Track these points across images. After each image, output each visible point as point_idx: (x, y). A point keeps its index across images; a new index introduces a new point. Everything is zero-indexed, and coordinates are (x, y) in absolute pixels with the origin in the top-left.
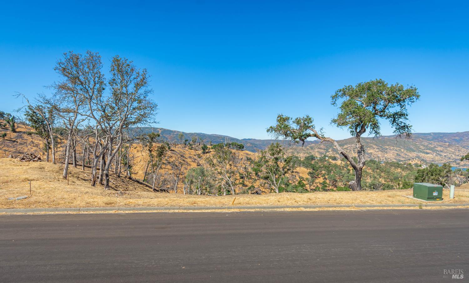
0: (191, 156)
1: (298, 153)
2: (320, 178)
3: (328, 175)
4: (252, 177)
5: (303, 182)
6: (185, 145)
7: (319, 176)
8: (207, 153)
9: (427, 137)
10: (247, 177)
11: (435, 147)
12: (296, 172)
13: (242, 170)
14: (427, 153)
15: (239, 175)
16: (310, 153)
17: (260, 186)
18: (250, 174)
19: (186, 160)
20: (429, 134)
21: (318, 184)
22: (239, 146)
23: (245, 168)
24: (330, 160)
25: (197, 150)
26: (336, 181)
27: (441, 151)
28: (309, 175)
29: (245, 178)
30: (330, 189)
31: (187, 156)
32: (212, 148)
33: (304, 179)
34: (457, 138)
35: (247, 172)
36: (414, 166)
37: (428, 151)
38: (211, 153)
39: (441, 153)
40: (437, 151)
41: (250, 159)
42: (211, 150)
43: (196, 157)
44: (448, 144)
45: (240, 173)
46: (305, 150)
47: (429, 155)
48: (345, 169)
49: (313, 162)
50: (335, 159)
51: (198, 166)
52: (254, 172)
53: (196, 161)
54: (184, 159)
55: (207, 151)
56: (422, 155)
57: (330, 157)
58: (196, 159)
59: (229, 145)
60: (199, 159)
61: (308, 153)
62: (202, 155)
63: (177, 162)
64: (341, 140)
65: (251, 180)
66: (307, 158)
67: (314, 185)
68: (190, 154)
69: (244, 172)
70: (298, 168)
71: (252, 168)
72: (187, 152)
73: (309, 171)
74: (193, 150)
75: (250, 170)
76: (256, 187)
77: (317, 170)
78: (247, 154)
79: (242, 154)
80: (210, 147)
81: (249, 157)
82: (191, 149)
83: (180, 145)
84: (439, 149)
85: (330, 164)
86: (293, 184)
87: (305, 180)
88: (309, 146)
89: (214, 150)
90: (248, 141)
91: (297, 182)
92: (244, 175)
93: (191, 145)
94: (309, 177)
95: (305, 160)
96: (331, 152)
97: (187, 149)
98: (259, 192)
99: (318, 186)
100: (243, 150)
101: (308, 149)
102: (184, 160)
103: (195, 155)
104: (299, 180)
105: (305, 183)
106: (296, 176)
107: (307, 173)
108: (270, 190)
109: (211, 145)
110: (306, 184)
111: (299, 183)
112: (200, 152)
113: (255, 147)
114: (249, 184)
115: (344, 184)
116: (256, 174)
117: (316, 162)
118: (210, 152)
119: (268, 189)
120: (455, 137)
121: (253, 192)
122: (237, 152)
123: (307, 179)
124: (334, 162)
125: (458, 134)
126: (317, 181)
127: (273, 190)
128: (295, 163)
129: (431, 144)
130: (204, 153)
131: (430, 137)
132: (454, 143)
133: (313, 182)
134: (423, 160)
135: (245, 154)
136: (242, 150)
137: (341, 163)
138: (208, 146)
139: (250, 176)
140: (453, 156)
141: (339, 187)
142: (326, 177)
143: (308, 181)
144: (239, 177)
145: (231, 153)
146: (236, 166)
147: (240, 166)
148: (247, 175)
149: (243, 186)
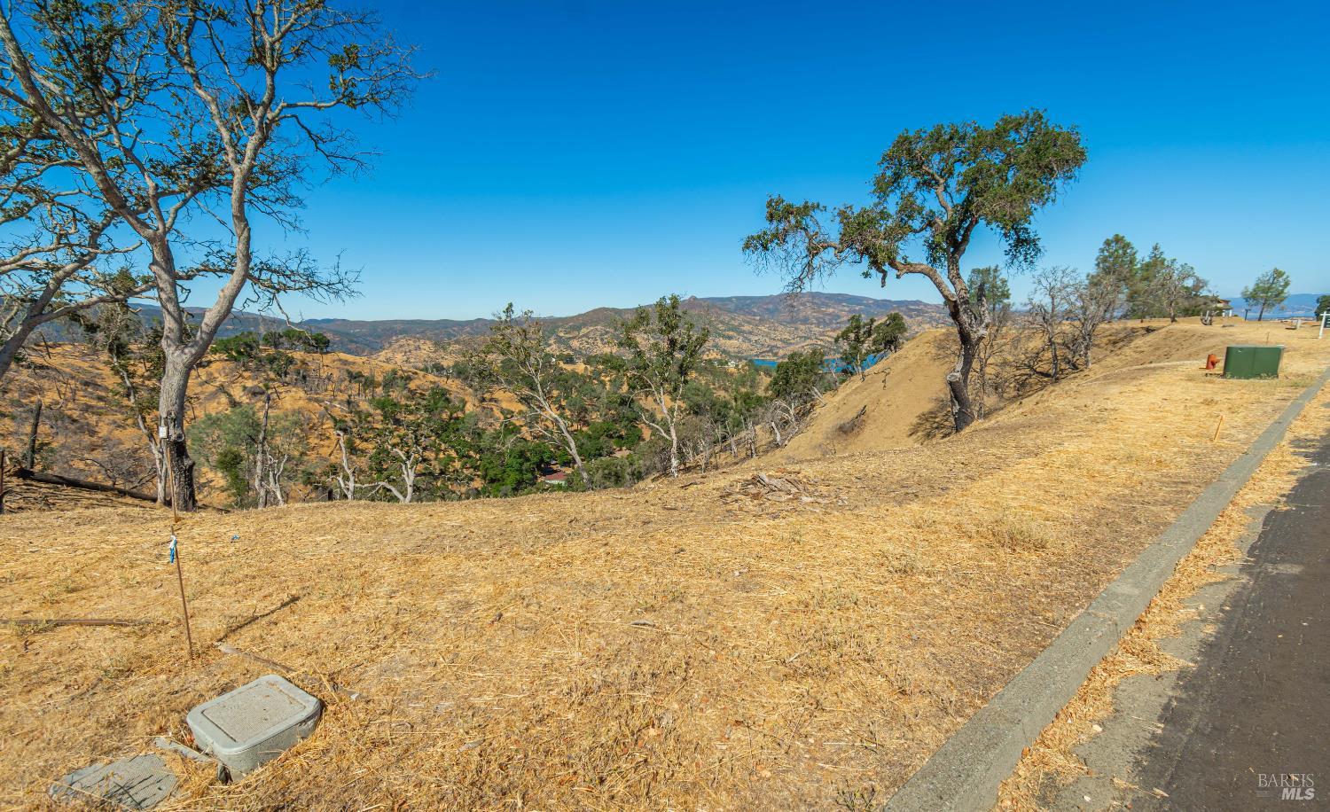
3: (566, 398)
5: (512, 420)
9: (726, 305)
10: (361, 426)
11: (740, 325)
12: (491, 400)
13: (339, 410)
14: (730, 338)
15: (332, 424)
18: (369, 419)
20: (730, 299)
22: (310, 339)
23: (349, 403)
24: (561, 364)
26: (586, 410)
27: (751, 333)
28: (522, 403)
29: (355, 430)
30: (575, 431)
33: (514, 414)
34: (771, 306)
35: (359, 413)
36: (716, 364)
37: (731, 333)
38: (214, 366)
39: (751, 337)
40: (744, 332)
41: (360, 375)
44: (758, 318)
47: (732, 341)
48: (595, 382)
50: (570, 360)
52: (380, 411)
56: (721, 341)
57: (560, 357)
59: (273, 340)
63: (71, 405)
64: (573, 317)
69: (349, 414)
70: (494, 390)
71: (370, 402)
75: (364, 406)
78: (345, 362)
79: (327, 364)
81: (354, 370)
84: (747, 328)
85: (561, 374)
86: (491, 431)
90: (324, 325)
92: (351, 424)
96: (554, 346)
100: (328, 352)
104: (502, 417)
106: (492, 409)
107: (517, 398)
110: (522, 426)
111: (505, 423)
113: (352, 341)
115: (601, 415)
116: (387, 415)
118: (210, 362)
120: (767, 304)
122: (309, 358)
123: (520, 412)
124: (569, 367)
125: (771, 299)
127: (442, 453)
128: (480, 377)
129: (735, 319)
131: (731, 306)
132: (766, 316)
134: (724, 352)
135: (337, 364)
136: (325, 351)
137: (586, 368)
139: (369, 422)
140: (768, 340)
141: (594, 423)
142: (563, 403)
143: (524, 417)
144: (331, 431)
145: (291, 361)
146: (317, 400)
147: (329, 398)
148: (357, 420)
149: (351, 453)
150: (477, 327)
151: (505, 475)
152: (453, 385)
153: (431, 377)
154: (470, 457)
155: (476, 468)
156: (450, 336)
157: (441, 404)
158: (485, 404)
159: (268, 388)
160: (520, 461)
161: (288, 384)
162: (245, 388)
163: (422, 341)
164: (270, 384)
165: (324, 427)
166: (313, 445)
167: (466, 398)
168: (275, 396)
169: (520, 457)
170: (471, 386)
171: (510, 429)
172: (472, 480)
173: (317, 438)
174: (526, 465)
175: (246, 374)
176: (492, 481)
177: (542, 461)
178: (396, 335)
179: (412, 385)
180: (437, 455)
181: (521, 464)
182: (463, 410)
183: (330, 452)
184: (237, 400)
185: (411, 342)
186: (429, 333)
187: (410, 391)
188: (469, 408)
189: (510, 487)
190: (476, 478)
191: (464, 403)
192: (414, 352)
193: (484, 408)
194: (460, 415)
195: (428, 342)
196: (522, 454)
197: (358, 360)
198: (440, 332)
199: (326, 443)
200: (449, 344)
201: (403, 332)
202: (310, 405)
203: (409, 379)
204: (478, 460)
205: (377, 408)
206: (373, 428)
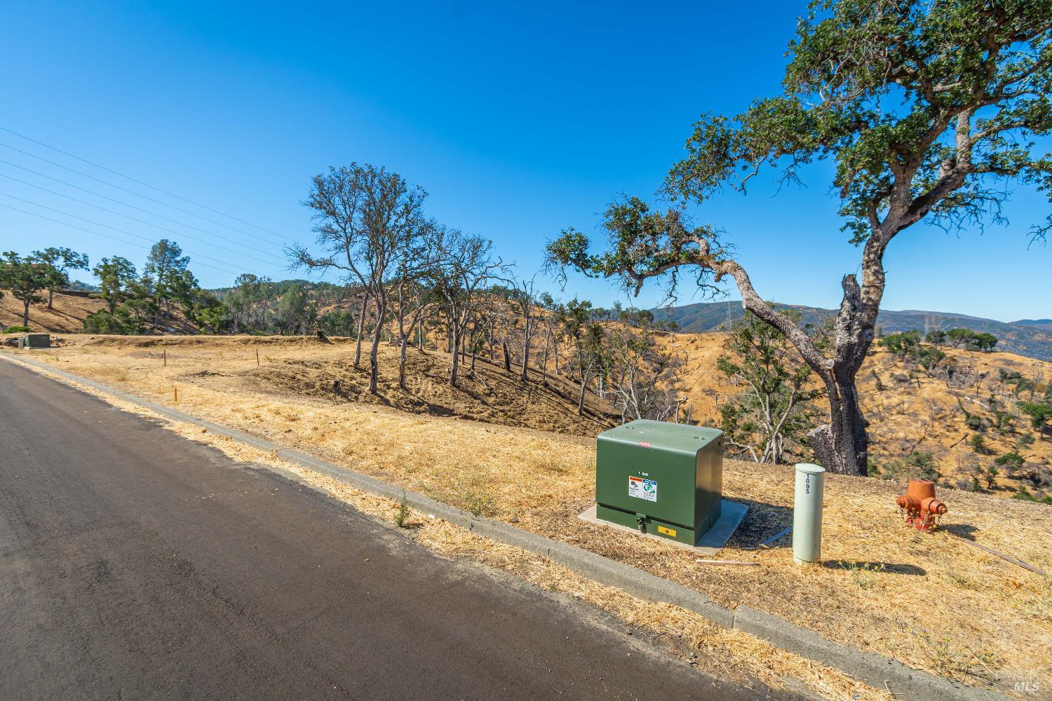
4: (1018, 430)
10: (998, 427)
13: (977, 407)
15: (964, 419)
18: (1011, 421)
22: (976, 337)
23: (991, 401)
29: (990, 430)
35: (999, 413)
38: (877, 356)
41: (1018, 376)
45: (968, 416)
52: (1029, 417)
59: (937, 337)
65: (1012, 439)
69: (987, 413)
71: (1020, 404)
75: (1010, 406)
78: (1009, 363)
79: (985, 362)
81: (1011, 370)
89: (885, 348)
92: (986, 422)
100: (991, 352)
114: (1003, 449)
116: (1038, 422)
118: (876, 352)
121: (1016, 474)
122: (967, 356)
135: (998, 363)
136: (989, 349)
139: (1011, 425)
144: (962, 425)
145: (941, 356)
146: (957, 395)
147: (971, 393)
148: (995, 421)
149: (977, 451)
159: (911, 377)
161: (934, 376)
162: (892, 375)
164: (916, 374)
165: (955, 419)
166: (937, 433)
168: (916, 385)
173: (944, 428)
175: (900, 364)
183: (952, 444)
184: (884, 384)
197: (1028, 361)
199: (953, 434)
202: (948, 398)
205: (1026, 412)
206: (1013, 432)
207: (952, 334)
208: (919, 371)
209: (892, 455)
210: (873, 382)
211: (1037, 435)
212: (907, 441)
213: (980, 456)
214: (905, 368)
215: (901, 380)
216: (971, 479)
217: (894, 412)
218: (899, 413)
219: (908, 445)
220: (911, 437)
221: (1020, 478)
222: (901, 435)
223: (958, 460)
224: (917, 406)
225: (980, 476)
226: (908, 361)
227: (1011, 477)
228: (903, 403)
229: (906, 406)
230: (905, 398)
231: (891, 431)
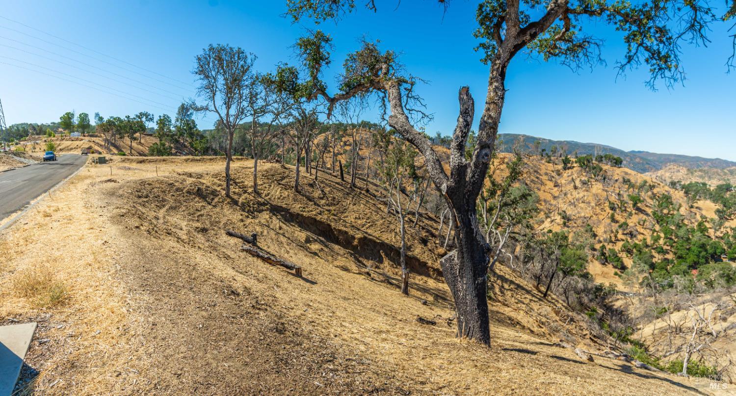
0: (548, 172)
1: (710, 178)
2: (732, 219)
4: (627, 209)
5: (705, 223)
6: (542, 156)
7: (732, 218)
8: (569, 168)
10: (621, 208)
12: (697, 208)
13: (614, 198)
15: (608, 205)
16: (728, 180)
17: (637, 224)
18: (626, 205)
19: (541, 177)
21: (729, 230)
22: (615, 159)
23: (619, 194)
25: (556, 164)
28: (716, 214)
29: (617, 210)
31: (542, 172)
32: (576, 162)
33: (708, 220)
38: (575, 169)
41: (629, 181)
42: (575, 165)
43: (554, 174)
45: (610, 203)
46: (722, 174)
49: (728, 195)
51: (555, 186)
52: (632, 202)
53: (553, 180)
54: (538, 176)
55: (569, 165)
58: (553, 177)
59: (600, 159)
60: (557, 177)
61: (725, 180)
62: (561, 171)
63: (528, 179)
65: (625, 214)
66: (720, 188)
67: (722, 229)
68: (547, 169)
69: (617, 201)
70: (701, 201)
71: (629, 196)
72: (543, 167)
73: (717, 207)
74: (551, 165)
75: (626, 198)
76: (631, 224)
77: (730, 208)
78: (626, 173)
79: (617, 173)
80: (574, 160)
81: (627, 177)
82: (549, 162)
83: (535, 157)
86: (690, 226)
87: (708, 222)
88: (728, 169)
89: (579, 165)
90: (637, 154)
91: (696, 224)
93: (549, 157)
94: (716, 217)
95: (716, 189)
97: (543, 162)
98: (634, 233)
99: (728, 232)
100: (620, 167)
101: (725, 174)
102: (537, 178)
103: (553, 171)
104: (700, 220)
105: (708, 225)
106: (696, 214)
107: (714, 210)
108: (651, 232)
109: (577, 157)
110: (710, 228)
111: (700, 225)
112: (560, 167)
113: (647, 163)
114: (622, 220)
116: (635, 205)
117: (732, 195)
118: (574, 167)
119: (648, 231)
121: (625, 232)
122: (611, 169)
123: (712, 220)
126: (727, 224)
128: (697, 192)
130: (565, 169)
133: (721, 225)
135: (622, 174)
138: (571, 159)
139: (625, 207)
143: (714, 223)
144: (607, 207)
145: (601, 169)
146: (606, 191)
147: (612, 190)
148: (620, 205)
149: (612, 221)
150: (715, 163)
151: (687, 257)
152: (678, 196)
153: (667, 188)
154: (671, 239)
155: (672, 246)
156: (698, 166)
157: (664, 204)
158: (692, 210)
159: (589, 182)
160: (700, 249)
161: (598, 181)
162: (581, 180)
163: (681, 167)
164: (591, 180)
165: (605, 205)
167: (683, 204)
168: (590, 186)
169: (701, 247)
170: (686, 196)
171: (702, 229)
172: (668, 253)
174: (703, 253)
175: (584, 174)
176: (680, 257)
177: (715, 253)
178: (670, 162)
179: (655, 191)
180: (653, 233)
181: (700, 252)
182: (678, 210)
184: (577, 185)
185: (675, 167)
186: (687, 164)
187: (653, 193)
188: (683, 211)
189: (688, 264)
190: (671, 253)
191: (680, 206)
192: (675, 173)
193: (691, 212)
194: (675, 212)
195: (684, 168)
196: (703, 246)
198: (693, 163)
199: (603, 213)
200: (696, 171)
201: (674, 161)
202: (603, 193)
203: (654, 186)
204: (675, 242)
205: (631, 200)
206: (625, 210)
207: (606, 156)
208: (592, 178)
209: (578, 226)
210: (572, 184)
211: (634, 212)
212: (585, 218)
213: (613, 224)
214: (586, 176)
215: (584, 183)
216: (609, 237)
217: (581, 202)
218: (582, 202)
219: (585, 220)
220: (587, 216)
221: (626, 234)
222: (583, 215)
223: (605, 227)
224: (590, 198)
225: (612, 235)
226: (587, 172)
227: (623, 234)
228: (584, 196)
229: (586, 198)
230: (586, 193)
231: (579, 213)
